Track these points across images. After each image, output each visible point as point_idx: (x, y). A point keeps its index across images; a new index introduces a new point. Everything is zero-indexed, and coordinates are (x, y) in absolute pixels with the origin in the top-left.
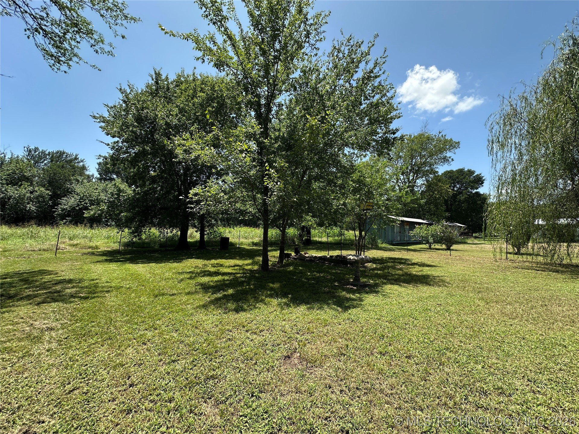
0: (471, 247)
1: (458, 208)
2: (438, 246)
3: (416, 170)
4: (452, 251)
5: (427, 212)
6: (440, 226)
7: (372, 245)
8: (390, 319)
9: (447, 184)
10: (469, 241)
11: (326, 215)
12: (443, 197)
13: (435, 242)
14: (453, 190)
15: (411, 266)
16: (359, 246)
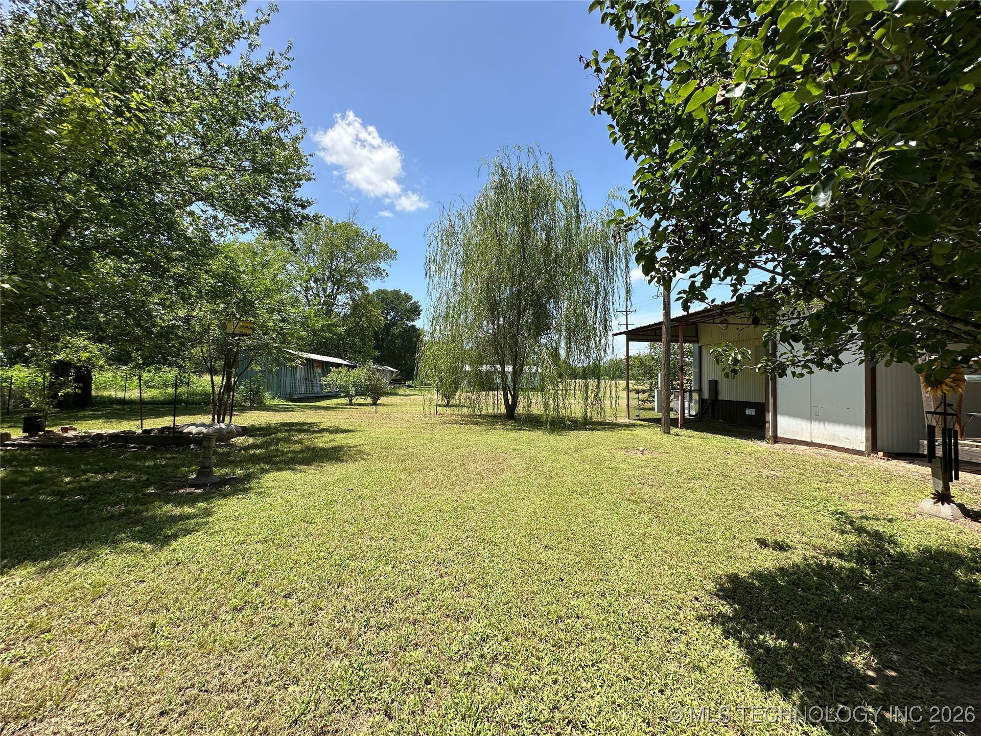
0: (402, 400)
1: (391, 346)
2: (360, 401)
3: (337, 279)
4: (378, 407)
5: (350, 348)
6: (365, 370)
7: (253, 402)
8: (264, 536)
9: (379, 309)
10: (401, 392)
11: (136, 340)
12: (373, 327)
13: (357, 394)
14: (386, 318)
15: (317, 435)
16: (221, 405)
